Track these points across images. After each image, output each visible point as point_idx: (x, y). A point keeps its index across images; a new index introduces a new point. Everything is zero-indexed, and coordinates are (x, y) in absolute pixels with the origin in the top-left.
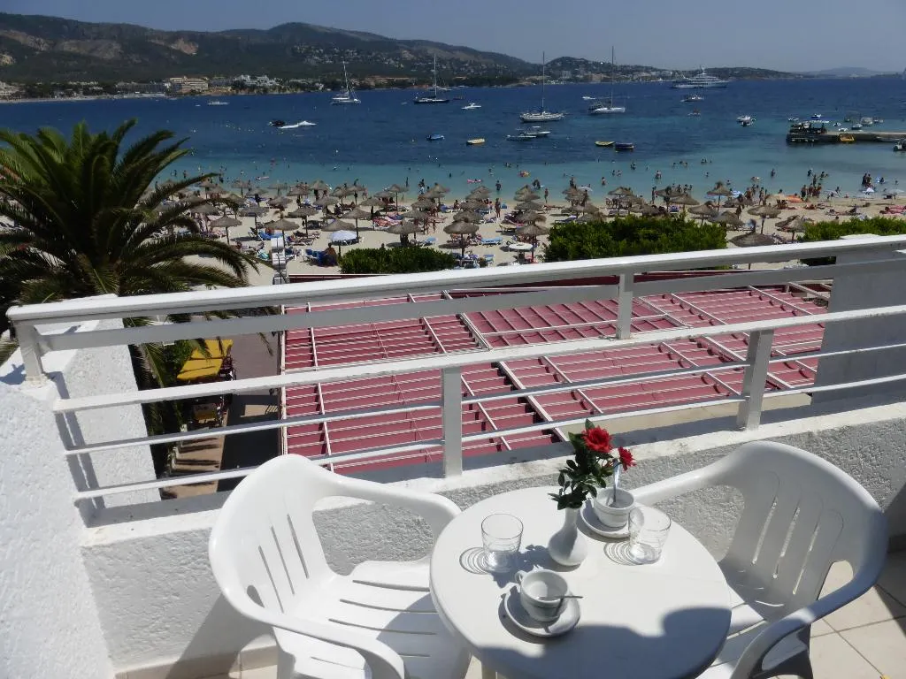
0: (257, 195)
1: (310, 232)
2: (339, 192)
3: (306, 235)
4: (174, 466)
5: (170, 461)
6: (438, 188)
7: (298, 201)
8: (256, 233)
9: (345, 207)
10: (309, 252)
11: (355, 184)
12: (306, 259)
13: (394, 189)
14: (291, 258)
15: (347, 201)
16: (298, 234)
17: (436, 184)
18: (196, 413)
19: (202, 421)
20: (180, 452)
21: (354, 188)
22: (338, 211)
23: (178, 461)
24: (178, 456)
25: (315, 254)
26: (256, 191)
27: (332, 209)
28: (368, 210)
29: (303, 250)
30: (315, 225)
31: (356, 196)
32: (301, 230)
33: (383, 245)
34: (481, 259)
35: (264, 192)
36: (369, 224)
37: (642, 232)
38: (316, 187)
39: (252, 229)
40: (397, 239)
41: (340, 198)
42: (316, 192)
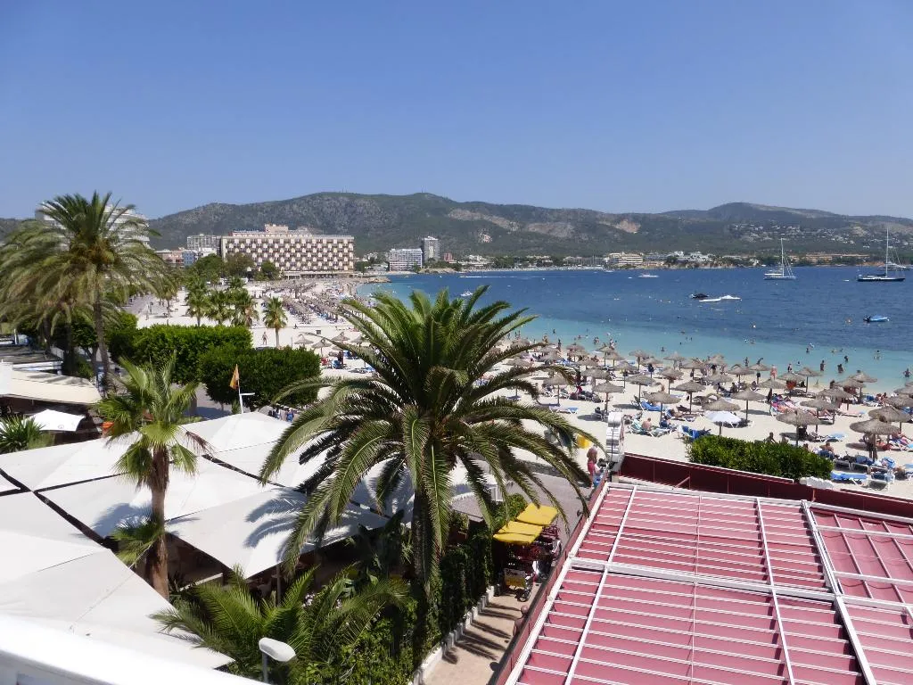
0: (650, 365)
1: (694, 408)
2: (738, 370)
3: (690, 410)
4: (468, 626)
5: (464, 621)
6: (860, 377)
7: (692, 375)
8: (638, 401)
9: (744, 386)
10: (685, 429)
11: (758, 363)
12: (681, 436)
13: (805, 372)
14: (666, 433)
16: (681, 408)
17: (859, 372)
18: (507, 577)
19: (512, 587)
20: (479, 614)
21: (757, 367)
22: (734, 390)
23: (474, 623)
24: (476, 617)
25: (691, 432)
27: (728, 387)
28: (765, 392)
29: (679, 425)
30: (702, 402)
31: (759, 375)
32: (686, 404)
34: (898, 469)
35: (659, 362)
36: (765, 407)
38: (714, 362)
39: (636, 398)
40: (793, 429)
41: (738, 375)
42: (714, 367)
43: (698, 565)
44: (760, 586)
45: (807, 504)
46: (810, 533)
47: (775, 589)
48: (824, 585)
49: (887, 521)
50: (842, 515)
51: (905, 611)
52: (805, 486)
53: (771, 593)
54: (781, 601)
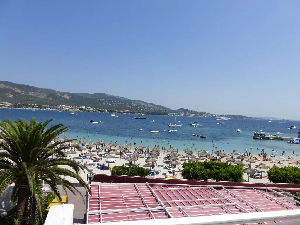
0: (83, 144)
2: (110, 145)
3: (98, 158)
6: (143, 146)
7: (96, 147)
8: (80, 156)
9: (111, 150)
10: (98, 164)
12: (97, 167)
13: (128, 145)
15: (112, 148)
16: (95, 158)
21: (115, 144)
22: (109, 151)
25: (100, 165)
26: (83, 142)
28: (119, 151)
29: (96, 163)
30: (101, 155)
31: (115, 146)
32: (96, 156)
33: (124, 164)
34: (157, 171)
35: (85, 143)
36: (119, 156)
37: (214, 167)
38: (102, 142)
39: (80, 155)
40: (128, 162)
41: (110, 147)
42: (102, 144)
43: (127, 206)
44: (145, 209)
45: (148, 184)
46: (151, 192)
47: (150, 209)
48: (160, 206)
49: (167, 185)
50: (157, 185)
51: (180, 208)
52: (147, 178)
53: (149, 210)
54: (153, 212)
